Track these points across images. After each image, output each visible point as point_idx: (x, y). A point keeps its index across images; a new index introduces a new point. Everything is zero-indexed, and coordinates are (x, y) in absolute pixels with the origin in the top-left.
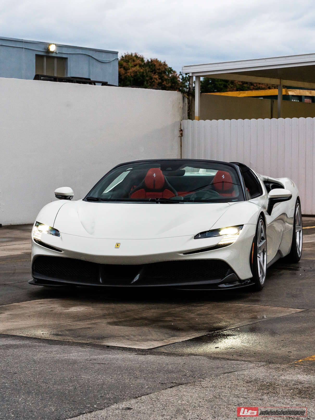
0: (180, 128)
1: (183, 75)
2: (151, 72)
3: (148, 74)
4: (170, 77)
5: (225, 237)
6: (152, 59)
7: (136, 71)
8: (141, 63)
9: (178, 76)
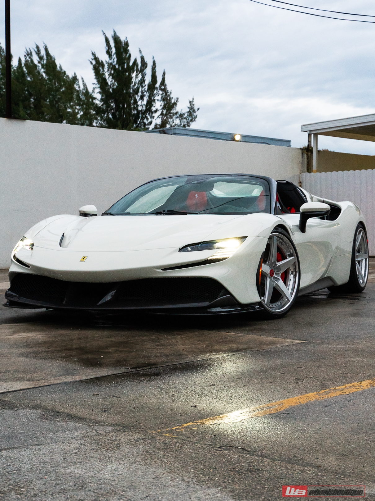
0: (299, 180)
5: (219, 250)
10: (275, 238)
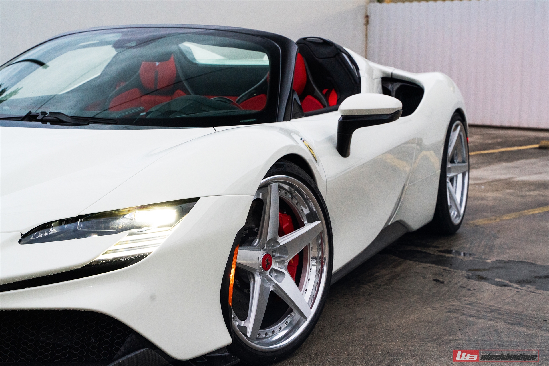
0: (365, 13)
10: (274, 187)
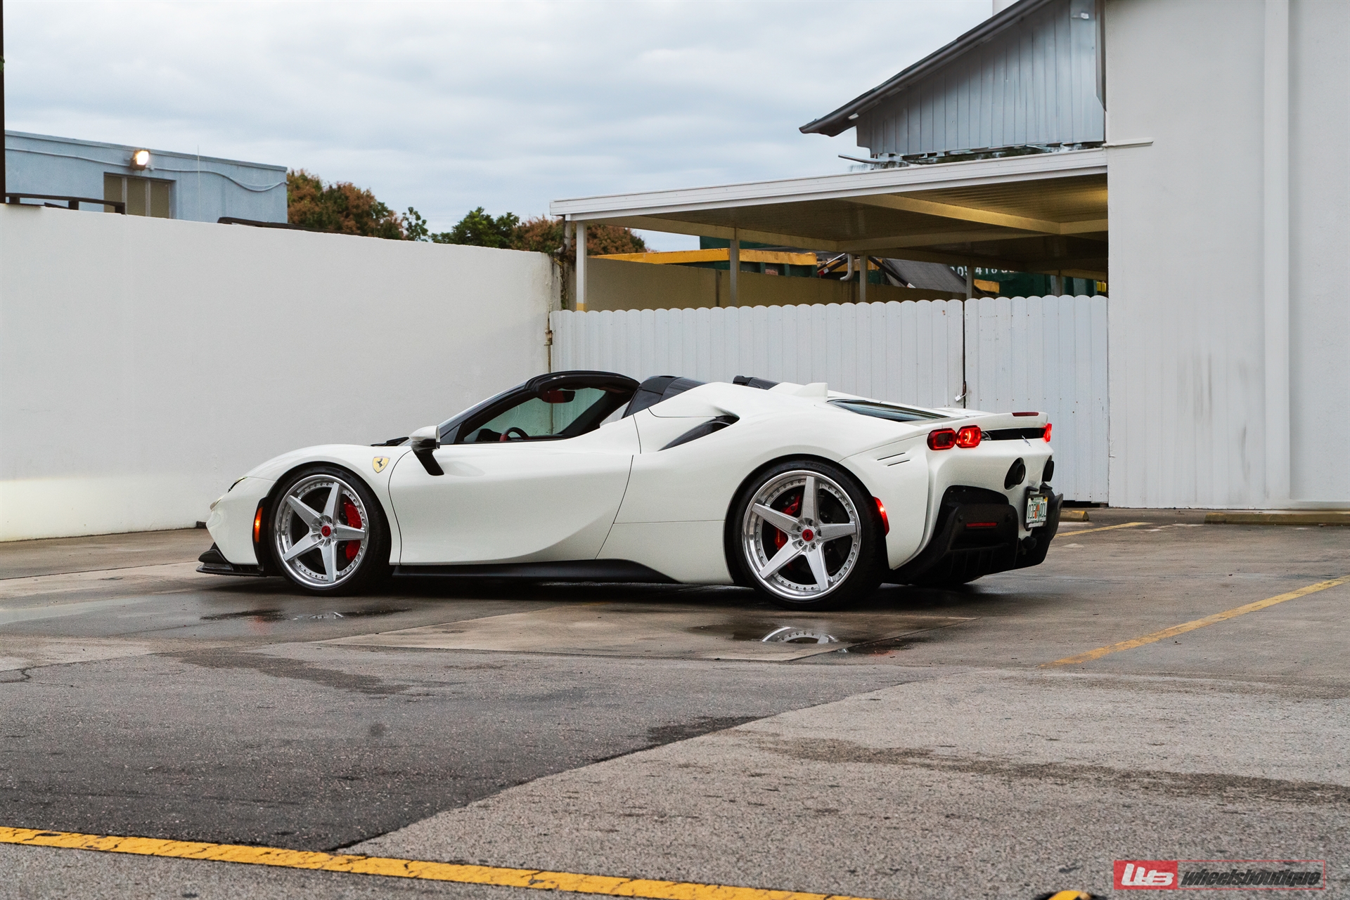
0: (546, 326)
1: (410, 220)
2: (339, 212)
3: (332, 217)
4: (382, 225)
6: (340, 183)
7: (303, 210)
8: (315, 193)
9: (399, 221)
